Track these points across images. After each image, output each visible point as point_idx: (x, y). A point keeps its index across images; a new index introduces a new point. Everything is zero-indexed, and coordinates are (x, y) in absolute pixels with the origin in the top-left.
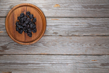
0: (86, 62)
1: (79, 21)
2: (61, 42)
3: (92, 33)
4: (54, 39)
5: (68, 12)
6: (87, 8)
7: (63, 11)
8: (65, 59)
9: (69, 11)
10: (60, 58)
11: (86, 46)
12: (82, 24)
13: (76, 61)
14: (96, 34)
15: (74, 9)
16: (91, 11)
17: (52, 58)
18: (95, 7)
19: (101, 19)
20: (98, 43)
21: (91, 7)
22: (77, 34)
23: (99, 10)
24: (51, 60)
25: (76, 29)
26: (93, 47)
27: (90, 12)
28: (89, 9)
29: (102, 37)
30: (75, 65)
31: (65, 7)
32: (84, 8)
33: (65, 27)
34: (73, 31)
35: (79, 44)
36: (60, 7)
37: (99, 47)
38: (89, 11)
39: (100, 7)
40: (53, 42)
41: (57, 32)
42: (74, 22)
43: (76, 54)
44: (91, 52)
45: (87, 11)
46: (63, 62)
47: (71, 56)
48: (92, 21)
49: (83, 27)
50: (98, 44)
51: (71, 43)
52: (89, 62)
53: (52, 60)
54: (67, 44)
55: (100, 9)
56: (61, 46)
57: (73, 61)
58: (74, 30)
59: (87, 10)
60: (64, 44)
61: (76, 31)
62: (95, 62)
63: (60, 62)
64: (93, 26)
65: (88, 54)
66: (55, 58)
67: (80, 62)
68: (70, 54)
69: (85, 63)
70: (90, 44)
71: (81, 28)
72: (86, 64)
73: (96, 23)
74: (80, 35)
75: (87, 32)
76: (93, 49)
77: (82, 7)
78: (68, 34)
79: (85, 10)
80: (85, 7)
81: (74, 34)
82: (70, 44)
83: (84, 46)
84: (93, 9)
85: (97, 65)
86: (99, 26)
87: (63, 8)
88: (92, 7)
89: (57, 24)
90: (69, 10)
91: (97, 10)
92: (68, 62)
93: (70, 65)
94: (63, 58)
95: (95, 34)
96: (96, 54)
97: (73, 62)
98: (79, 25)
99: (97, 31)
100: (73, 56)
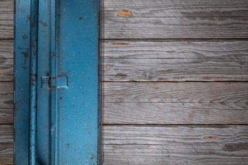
0: (190, 141)
1: (174, 49)
2: (134, 96)
3: (206, 76)
4: (119, 89)
5: (151, 28)
6: (194, 18)
7: (139, 25)
8: (144, 135)
9: (153, 26)
10: (132, 132)
11: (192, 105)
12: (182, 55)
13: (169, 139)
14: (214, 77)
15: (163, 20)
16: (203, 24)
17: (112, 132)
18: (211, 16)
19: (226, 43)
20: (219, 98)
21: (202, 15)
22: (170, 77)
23: (220, 23)
24: (111, 137)
25: (169, 67)
26: (207, 107)
27: (201, 26)
28: (198, 20)
29: (228, 84)
30: (166, 147)
31: (143, 15)
32: (186, 19)
33: (142, 61)
34: (162, 71)
35: (174, 100)
36: (131, 16)
37: (220, 107)
38: (198, 24)
39: (224, 16)
40: (115, 97)
41: (124, 73)
42: (164, 49)
43: (168, 122)
44: (202, 119)
45: (192, 24)
46: (137, 142)
47: (156, 128)
48: (205, 49)
49: (185, 60)
50: (219, 100)
51: (158, 97)
52: (196, 141)
53: (113, 138)
54: (147, 100)
55: (223, 20)
56: (133, 105)
57: (162, 139)
58: (163, 69)
59: (193, 21)
60: (141, 100)
61: (169, 71)
62: (210, 140)
63: (131, 142)
64: (208, 59)
65: (195, 123)
66: (119, 132)
67: (177, 140)
68: (156, 123)
69: (189, 144)
70: (201, 100)
71: (180, 63)
72: (190, 147)
73: (213, 52)
74: (176, 80)
75: (194, 72)
76: (207, 112)
77: (182, 15)
78: (150, 78)
79: (189, 23)
80: (189, 16)
81: (164, 77)
82: (155, 101)
83: (186, 105)
84: (206, 21)
85: (216, 148)
86: (221, 59)
87: (138, 19)
88: (204, 15)
89: (125, 54)
90: (153, 23)
91: (216, 22)
92: (149, 140)
93: (154, 147)
94: (137, 133)
95: (211, 78)
96: (214, 122)
97: (162, 141)
98: (176, 56)
99: (216, 71)
100: (161, 128)
